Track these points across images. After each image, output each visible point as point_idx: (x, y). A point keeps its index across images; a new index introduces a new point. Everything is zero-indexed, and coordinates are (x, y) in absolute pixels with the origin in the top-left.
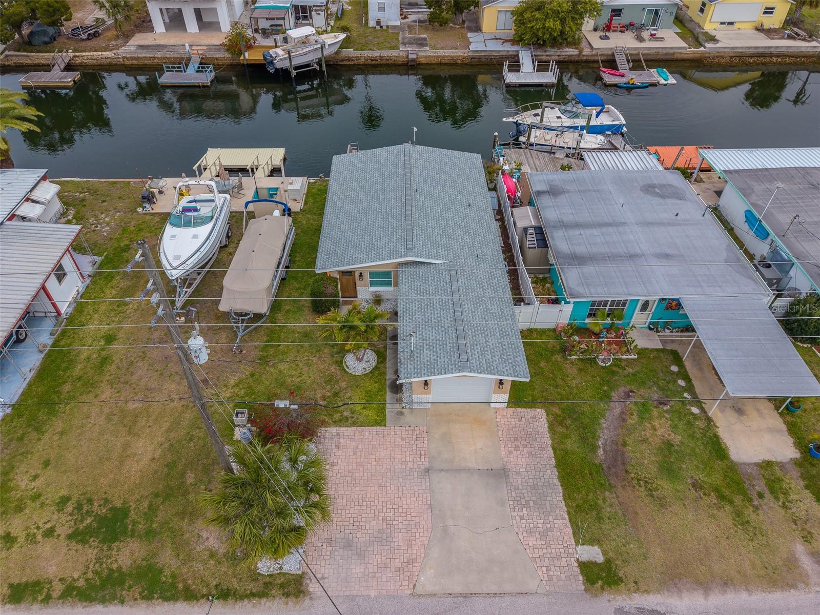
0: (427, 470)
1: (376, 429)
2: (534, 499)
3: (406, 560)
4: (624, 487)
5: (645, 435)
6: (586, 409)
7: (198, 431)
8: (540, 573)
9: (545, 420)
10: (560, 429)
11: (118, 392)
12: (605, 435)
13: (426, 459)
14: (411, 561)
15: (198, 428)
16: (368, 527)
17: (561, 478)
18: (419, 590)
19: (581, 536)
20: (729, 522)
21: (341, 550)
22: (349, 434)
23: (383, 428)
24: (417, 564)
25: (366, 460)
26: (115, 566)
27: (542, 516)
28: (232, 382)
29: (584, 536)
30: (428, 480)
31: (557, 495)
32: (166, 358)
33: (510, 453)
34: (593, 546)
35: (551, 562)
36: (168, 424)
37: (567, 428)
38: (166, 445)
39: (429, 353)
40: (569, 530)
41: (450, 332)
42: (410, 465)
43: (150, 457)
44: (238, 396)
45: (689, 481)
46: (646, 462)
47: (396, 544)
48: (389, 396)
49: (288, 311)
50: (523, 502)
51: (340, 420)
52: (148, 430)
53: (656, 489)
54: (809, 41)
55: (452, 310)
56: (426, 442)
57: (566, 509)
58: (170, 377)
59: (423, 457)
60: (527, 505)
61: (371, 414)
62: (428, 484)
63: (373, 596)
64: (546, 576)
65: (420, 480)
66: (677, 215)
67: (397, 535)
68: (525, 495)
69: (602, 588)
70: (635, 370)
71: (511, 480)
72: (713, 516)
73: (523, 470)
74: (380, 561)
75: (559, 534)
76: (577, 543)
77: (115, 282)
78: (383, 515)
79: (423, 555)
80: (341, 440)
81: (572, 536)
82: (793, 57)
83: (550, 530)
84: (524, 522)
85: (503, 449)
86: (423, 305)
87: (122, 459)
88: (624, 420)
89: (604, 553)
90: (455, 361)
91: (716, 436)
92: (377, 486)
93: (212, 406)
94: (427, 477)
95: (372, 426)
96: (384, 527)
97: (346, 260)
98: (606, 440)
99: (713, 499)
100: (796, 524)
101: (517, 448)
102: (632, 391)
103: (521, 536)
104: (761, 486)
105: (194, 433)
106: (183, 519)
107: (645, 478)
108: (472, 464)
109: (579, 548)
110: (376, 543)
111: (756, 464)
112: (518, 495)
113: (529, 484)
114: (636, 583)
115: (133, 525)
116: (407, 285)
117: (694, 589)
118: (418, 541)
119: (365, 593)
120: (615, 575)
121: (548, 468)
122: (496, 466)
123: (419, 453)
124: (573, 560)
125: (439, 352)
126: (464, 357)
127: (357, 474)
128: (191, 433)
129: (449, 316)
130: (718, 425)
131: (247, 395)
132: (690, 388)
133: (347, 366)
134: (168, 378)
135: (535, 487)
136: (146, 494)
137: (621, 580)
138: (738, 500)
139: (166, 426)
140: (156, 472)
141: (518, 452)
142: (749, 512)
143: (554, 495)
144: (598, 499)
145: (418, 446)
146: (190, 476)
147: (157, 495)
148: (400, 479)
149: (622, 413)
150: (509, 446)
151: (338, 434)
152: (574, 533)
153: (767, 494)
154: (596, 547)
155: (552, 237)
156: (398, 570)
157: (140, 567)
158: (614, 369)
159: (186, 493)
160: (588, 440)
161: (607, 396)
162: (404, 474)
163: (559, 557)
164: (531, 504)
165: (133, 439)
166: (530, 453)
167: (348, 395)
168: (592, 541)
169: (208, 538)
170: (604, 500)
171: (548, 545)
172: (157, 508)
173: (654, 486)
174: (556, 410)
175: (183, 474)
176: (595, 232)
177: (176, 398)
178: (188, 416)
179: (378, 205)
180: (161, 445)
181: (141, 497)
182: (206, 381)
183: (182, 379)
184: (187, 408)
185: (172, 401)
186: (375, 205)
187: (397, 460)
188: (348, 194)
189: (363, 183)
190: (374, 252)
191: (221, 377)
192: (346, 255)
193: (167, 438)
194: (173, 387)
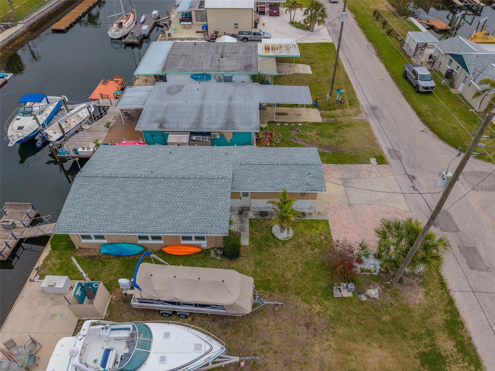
0: (350, 205)
1: (330, 224)
2: (354, 173)
4: (341, 148)
5: (315, 139)
7: (351, 321)
13: (344, 205)
14: (396, 212)
15: (349, 321)
17: (342, 164)
18: (408, 209)
19: (367, 162)
20: (349, 128)
22: (336, 236)
23: (329, 221)
25: (350, 229)
26: (455, 350)
27: (361, 171)
28: (306, 306)
30: (355, 205)
31: (351, 166)
32: (286, 365)
33: (333, 176)
35: (381, 171)
36: (351, 344)
38: (367, 340)
41: (293, 167)
42: (349, 211)
43: (379, 350)
44: (317, 300)
45: (334, 133)
46: (328, 141)
48: (307, 218)
50: (357, 176)
51: (328, 240)
52: (359, 358)
53: (340, 141)
56: (334, 204)
57: (356, 164)
58: (306, 355)
61: (321, 226)
62: (357, 205)
64: (387, 174)
65: (356, 208)
66: (198, 90)
68: (353, 175)
69: (385, 160)
71: (347, 178)
72: (348, 131)
73: (341, 174)
75: (368, 168)
79: (393, 208)
81: (368, 164)
83: (367, 170)
84: (366, 176)
85: (331, 178)
89: (372, 157)
91: (312, 123)
92: (364, 224)
93: (330, 315)
94: (353, 205)
95: (329, 226)
98: (320, 149)
99: (340, 130)
100: (346, 116)
101: (330, 174)
102: (292, 137)
103: (373, 178)
104: (332, 119)
105: (354, 323)
107: (335, 143)
109: (372, 163)
111: (322, 118)
112: (354, 177)
113: (347, 173)
114: (380, 152)
115: (428, 347)
117: (377, 141)
118: (386, 210)
120: (379, 156)
121: (338, 167)
122: (341, 181)
123: (341, 208)
124: (377, 166)
128: (355, 325)
129: (280, 167)
130: (306, 121)
131: (316, 294)
132: (290, 123)
133: (287, 238)
134: (309, 356)
135: (349, 172)
136: (405, 344)
138: (339, 125)
139: (353, 345)
140: (389, 342)
141: (332, 174)
142: (343, 124)
145: (337, 207)
146: (385, 319)
147: (404, 336)
148: (357, 215)
149: (305, 142)
150: (329, 176)
152: (366, 164)
153: (335, 119)
154: (370, 159)
155: (207, 129)
157: (449, 334)
162: (354, 214)
163: (378, 169)
164: (357, 173)
165: (368, 367)
166: (332, 171)
167: (309, 237)
168: (368, 160)
169: (419, 299)
170: (349, 154)
171: (374, 171)
172: (412, 334)
173: (338, 141)
175: (385, 323)
176: (206, 114)
177: (326, 344)
178: (341, 330)
179: (160, 195)
180: (369, 343)
181: (409, 347)
182: (307, 326)
183: (307, 345)
184: (334, 332)
185: (330, 346)
186: (159, 197)
187: (347, 216)
188: (130, 216)
189: (120, 206)
190: (219, 197)
191: (303, 315)
192: (218, 214)
193: (362, 342)
194: (316, 349)
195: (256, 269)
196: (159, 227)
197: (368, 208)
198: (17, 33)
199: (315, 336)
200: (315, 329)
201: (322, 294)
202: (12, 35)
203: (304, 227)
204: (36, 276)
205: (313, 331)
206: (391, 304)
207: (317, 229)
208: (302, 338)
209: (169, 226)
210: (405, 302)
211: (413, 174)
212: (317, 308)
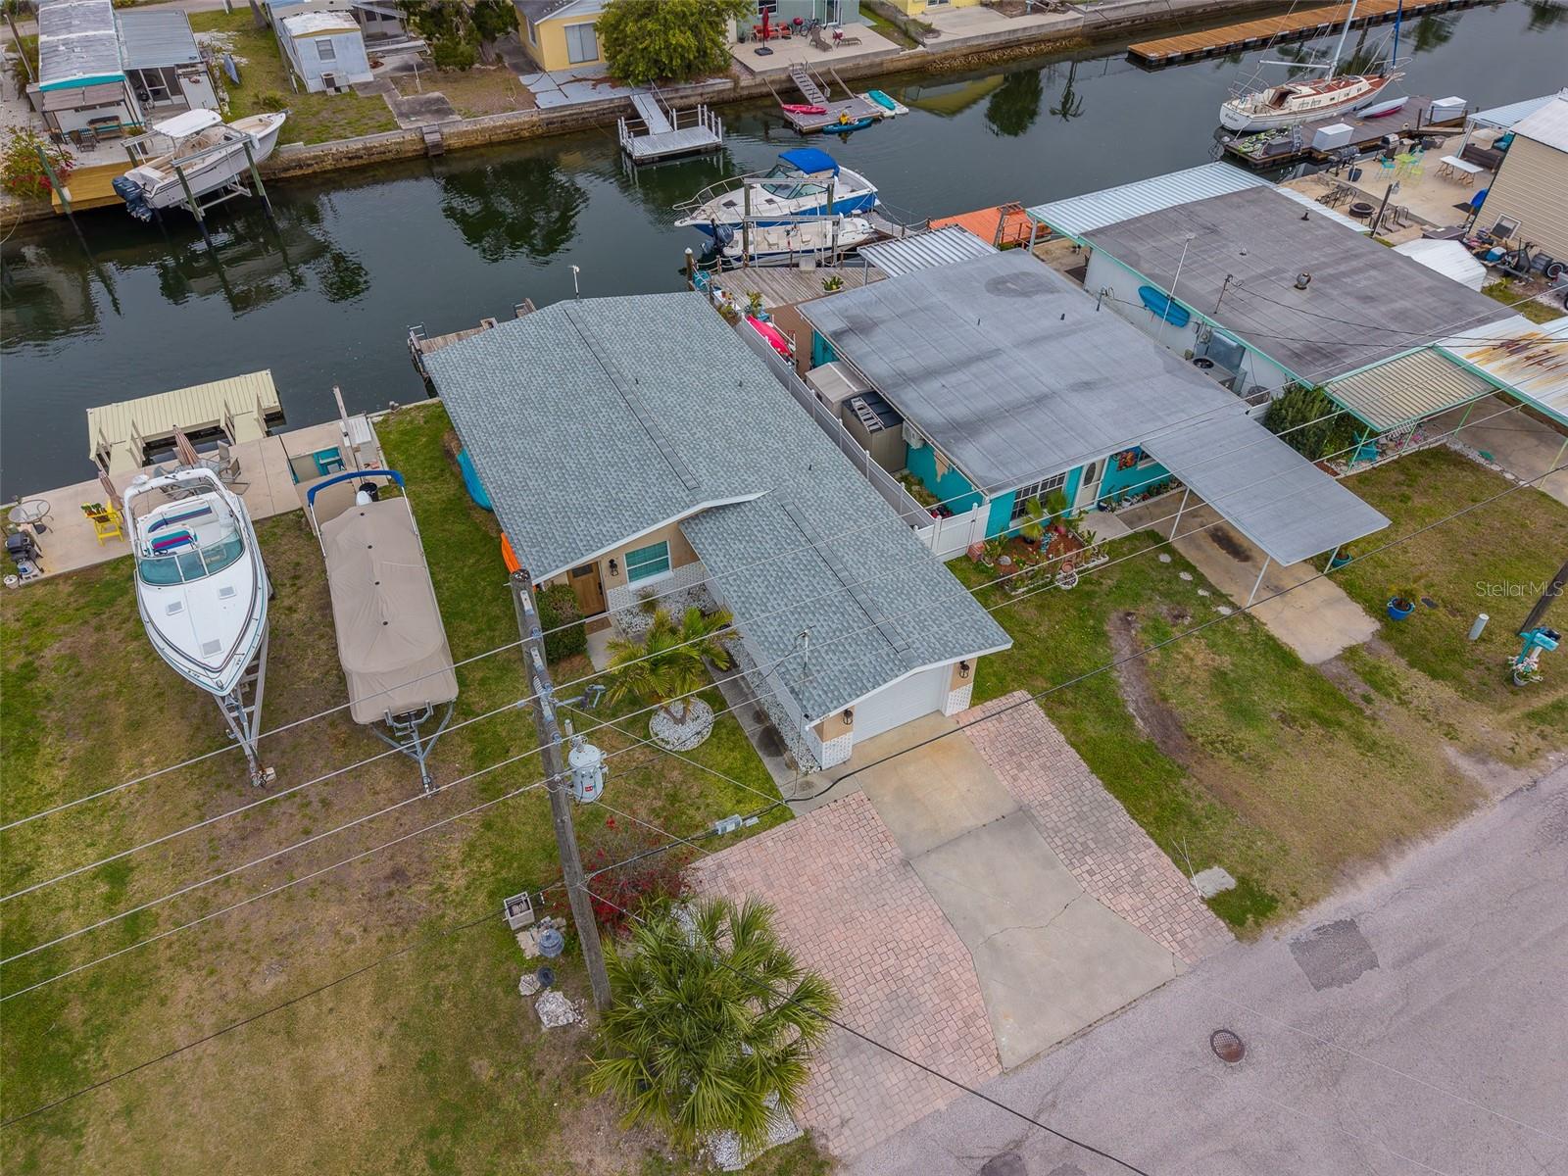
0: (906, 863)
1: (780, 830)
2: (1090, 835)
3: (961, 1024)
4: (1199, 762)
5: (1183, 672)
6: (1083, 665)
7: (443, 974)
8: (1164, 943)
9: (1037, 708)
10: (1064, 711)
11: (211, 973)
12: (1131, 695)
13: (894, 844)
14: (969, 1021)
15: (440, 968)
16: (867, 1000)
17: (1110, 786)
18: (1010, 1060)
19: (1189, 862)
20: (1353, 753)
21: (846, 1060)
22: (738, 858)
23: (793, 822)
24: (981, 1022)
25: (796, 890)
27: (1117, 856)
28: (455, 855)
29: (1192, 860)
30: (916, 878)
31: (1118, 816)
32: (278, 862)
33: (1015, 778)
34: (1210, 868)
35: (1170, 920)
36: (369, 988)
37: (1073, 705)
38: (392, 1029)
39: (835, 658)
40: (1166, 860)
41: (849, 609)
42: (873, 865)
43: (369, 1069)
44: (483, 875)
45: (1274, 716)
46: (1205, 712)
47: (929, 1004)
48: (769, 764)
49: (483, 682)
50: (1078, 847)
51: (709, 841)
52: (331, 1020)
53: (1241, 747)
54: (1064, 12)
56: (877, 817)
57: (1143, 831)
58: (313, 896)
59: (886, 844)
60: (1086, 851)
62: (920, 885)
63: (943, 1108)
64: (1174, 944)
65: (903, 884)
66: (1063, 318)
67: (921, 990)
68: (1076, 835)
69: (1258, 924)
70: (1115, 579)
71: (1042, 821)
72: (1329, 754)
73: (1049, 797)
74: (920, 1046)
75: (1155, 873)
76: (1188, 875)
77: (46, 752)
78: (879, 969)
79: (982, 1003)
80: (732, 874)
81: (1174, 867)
82: (1049, 41)
83: (1140, 872)
84: (1097, 877)
85: (1001, 778)
86: (772, 579)
87: (311, 1102)
88: (1143, 662)
89: (1231, 871)
91: (1270, 638)
92: (841, 926)
93: (442, 917)
94: (913, 873)
95: (770, 827)
96: (894, 987)
97: (580, 544)
98: (1136, 702)
99: (1315, 731)
100: (1429, 721)
101: (1020, 767)
102: (1129, 614)
103: (1107, 902)
104: (1361, 688)
105: (438, 982)
106: (517, 1151)
107: (1218, 736)
108: (971, 822)
109: (1195, 880)
110: (895, 1021)
111: (1338, 658)
112: (1065, 840)
113: (1071, 815)
114: (1294, 894)
116: (721, 554)
117: (1367, 867)
118: (960, 983)
119: (928, 1110)
120: (1263, 896)
121: (1082, 779)
122: (1008, 807)
123: (875, 839)
124: (1196, 901)
127: (796, 921)
128: (432, 984)
129: (830, 583)
130: (1263, 620)
131: (502, 867)
132: (1201, 580)
133: (663, 740)
134: (310, 901)
135: (1081, 817)
136: (407, 1141)
137: (1273, 899)
138: (1345, 716)
139: (367, 996)
140: (403, 1091)
141: (1026, 772)
142: (1367, 728)
143: (1114, 816)
144: (1177, 796)
145: (868, 828)
146: (480, 1067)
147: (433, 1134)
148: (872, 896)
149: (1135, 651)
150: (1008, 767)
151: (720, 866)
152: (1175, 862)
153: (1374, 695)
154: (1216, 868)
155: (902, 403)
156: (957, 1047)
158: (1087, 588)
159: (492, 1103)
160: (1112, 712)
161: (1099, 636)
162: (872, 885)
163: (1176, 907)
164: (1092, 845)
165: (309, 1050)
166: (1043, 767)
167: (696, 791)
168: (1206, 862)
169: (590, 1162)
170: (1186, 793)
171: (1151, 897)
172: (450, 1158)
173: (1236, 743)
174: (1040, 683)
175: (463, 1069)
176: (962, 376)
177: (355, 931)
178: (405, 960)
180: (381, 1034)
181: (401, 1153)
182: (397, 874)
183: (342, 889)
184: (391, 938)
185: (351, 940)
187: (847, 868)
191: (426, 855)
193: (384, 1016)
194: (334, 912)
197: (927, 920)
198: (1043, 31)
199: (370, 900)
200: (390, 894)
201: (504, 880)
202: (1025, 29)
203: (730, 768)
205: (384, 891)
206: (541, 1073)
207: (739, 802)
210: (565, 1116)
211: (1258, 1049)
212: (457, 881)
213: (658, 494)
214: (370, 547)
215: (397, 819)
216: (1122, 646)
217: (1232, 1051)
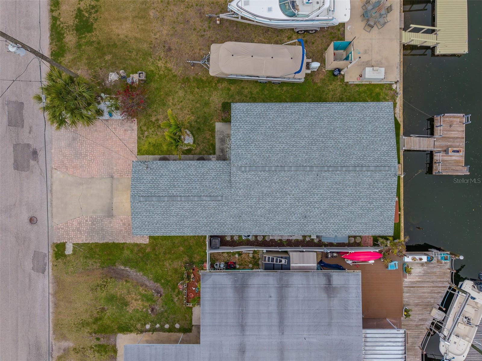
0: (112, 177)
1: (136, 150)
2: (96, 228)
3: (67, 165)
4: (102, 274)
5: (133, 294)
6: (148, 267)
7: (135, 54)
8: (61, 225)
9: (141, 242)
10: (136, 249)
12: (132, 272)
13: (118, 177)
14: (67, 168)
15: (137, 53)
16: (82, 148)
17: (107, 244)
18: (54, 171)
19: (77, 246)
20: (84, 317)
21: (72, 136)
22: (133, 135)
23: (136, 154)
24: (65, 170)
25: (118, 145)
26: (65, 35)
27: (88, 231)
28: (169, 65)
29: (77, 248)
30: (107, 177)
31: (97, 239)
32: (188, 21)
33: (122, 220)
34: (72, 251)
35: (65, 231)
36: (139, 36)
37: (137, 254)
38: (127, 40)
39: (149, 179)
40: (80, 242)
41: (164, 193)
42: (115, 168)
43: (120, 33)
44: (160, 71)
45: (106, 307)
46: (117, 289)
47: (75, 161)
48: (158, 157)
50: (95, 223)
51: (142, 130)
52: (135, 27)
53: (101, 289)
55: (183, 195)
56: (128, 177)
57: (91, 242)
59: (119, 175)
60: (93, 224)
61: (146, 147)
62: (104, 177)
63: (52, 151)
64: (60, 227)
65: (107, 173)
67: (79, 161)
68: (98, 225)
69: (54, 250)
70: (176, 302)
71: (106, 219)
72: (87, 311)
73: (112, 226)
74: (67, 154)
75: (79, 237)
76: (73, 244)
78: (88, 155)
79: (69, 173)
80: (129, 132)
81: (77, 242)
83: (81, 233)
84: (85, 222)
85: (124, 217)
86: (192, 177)
87: (119, 19)
88: (142, 286)
89: (69, 255)
90: (140, 194)
91: (131, 331)
92: (103, 151)
93: (151, 58)
94: (108, 177)
95: (138, 148)
96: (82, 156)
98: (129, 272)
99: (95, 315)
100: (82, 348)
101: (124, 224)
102: (161, 296)
103: (77, 219)
104: (103, 341)
106: (87, 59)
107: (108, 286)
108: (115, 200)
109: (71, 244)
110: (75, 152)
111: (115, 345)
112: (98, 221)
113: (104, 227)
114: (56, 265)
115: (84, 37)
116: (213, 167)
117: (53, 290)
118: (76, 171)
119: (53, 147)
120: (60, 258)
121: (113, 238)
122: (115, 212)
123: (122, 173)
124: (67, 240)
125: (149, 185)
126: (142, 199)
127: (110, 142)
128: (134, 51)
129: (178, 193)
130: (138, 335)
131: (160, 76)
132: (162, 329)
134: (171, 27)
135: (102, 230)
136: (100, 38)
137: (57, 259)
138: (95, 327)
139: (138, 36)
140: (111, 39)
141: (122, 225)
142: (88, 329)
143: (98, 238)
144: (96, 259)
145: (126, 173)
146: (109, 57)
147: (99, 43)
148: (107, 163)
149: (146, 286)
150: (126, 221)
151: (133, 130)
152: (78, 244)
153: (98, 343)
154: (72, 252)
156: (63, 162)
157: (65, 46)
158: (177, 290)
159: (99, 57)
160: (127, 262)
161: (157, 280)
162: (110, 165)
163: (68, 234)
164: (94, 227)
165: (131, 20)
166: (121, 230)
167: (158, 133)
168: (74, 250)
170: (96, 262)
171: (73, 231)
172: (92, 46)
173: (103, 289)
174: (148, 250)
175: (110, 53)
176: (273, 308)
177: (157, 36)
178: (145, 46)
179: (302, 145)
180: (126, 37)
181: (98, 36)
182: (170, 49)
183: (171, 35)
184: (150, 44)
185: (155, 35)
186: (303, 143)
187: (118, 161)
188: (326, 120)
189: (339, 131)
190: (242, 143)
191: (172, 58)
192: (243, 123)
193: (131, 38)
194: (165, 32)
195: (209, 99)
196: (296, 109)
197: (94, 173)
199: (165, 41)
200: (164, 47)
201: (155, 75)
203: (162, 146)
204: (396, 88)
205: (166, 45)
206: (101, 69)
207: (150, 143)
208: (175, 40)
209: (287, 111)
210: (90, 72)
211: (29, 226)
212: (160, 64)
213: (245, 157)
214: (272, 58)
215: (188, 54)
216: (150, 284)
217: (32, 220)
